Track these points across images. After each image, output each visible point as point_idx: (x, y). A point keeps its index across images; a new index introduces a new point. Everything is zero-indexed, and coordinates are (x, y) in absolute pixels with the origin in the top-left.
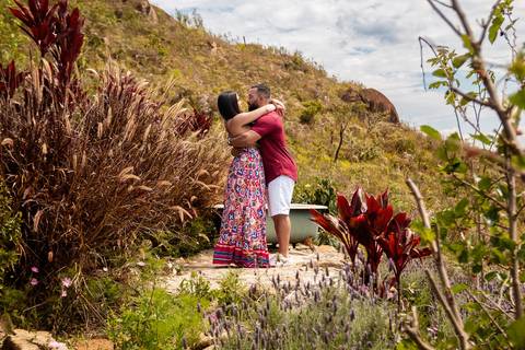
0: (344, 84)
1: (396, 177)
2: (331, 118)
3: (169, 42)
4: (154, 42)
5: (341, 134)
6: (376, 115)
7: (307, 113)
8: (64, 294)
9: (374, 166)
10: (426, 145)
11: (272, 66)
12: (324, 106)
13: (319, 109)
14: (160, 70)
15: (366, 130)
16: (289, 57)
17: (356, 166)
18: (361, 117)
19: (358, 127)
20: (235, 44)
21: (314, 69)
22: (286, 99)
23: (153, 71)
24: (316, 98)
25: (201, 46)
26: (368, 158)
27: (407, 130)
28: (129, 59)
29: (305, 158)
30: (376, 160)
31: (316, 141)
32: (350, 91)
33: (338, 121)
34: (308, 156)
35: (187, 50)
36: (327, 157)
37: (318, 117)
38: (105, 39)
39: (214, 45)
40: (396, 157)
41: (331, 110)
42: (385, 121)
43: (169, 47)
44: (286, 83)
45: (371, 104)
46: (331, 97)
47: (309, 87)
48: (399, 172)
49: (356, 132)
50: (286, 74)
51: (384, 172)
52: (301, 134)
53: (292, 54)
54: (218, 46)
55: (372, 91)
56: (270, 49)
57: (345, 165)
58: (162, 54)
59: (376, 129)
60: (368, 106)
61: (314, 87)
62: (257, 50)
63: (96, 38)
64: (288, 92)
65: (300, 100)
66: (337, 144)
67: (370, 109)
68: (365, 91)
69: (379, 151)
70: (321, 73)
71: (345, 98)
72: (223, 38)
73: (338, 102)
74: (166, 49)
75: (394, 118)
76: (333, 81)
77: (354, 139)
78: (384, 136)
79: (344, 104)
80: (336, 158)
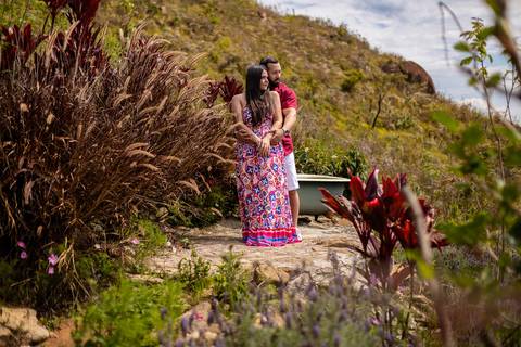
0: (385, 56)
1: (430, 146)
2: (371, 87)
3: (222, 12)
4: (208, 11)
5: (379, 103)
6: (414, 86)
7: (348, 82)
8: (51, 271)
9: (409, 135)
10: (459, 116)
11: (318, 36)
12: (365, 76)
13: (360, 79)
14: (212, 37)
15: (403, 101)
16: (336, 29)
17: (393, 134)
18: (400, 87)
19: (396, 96)
20: (284, 14)
21: (358, 41)
22: (329, 68)
23: (205, 38)
24: (357, 67)
25: (252, 16)
26: (404, 127)
27: (442, 101)
28: (183, 26)
29: (343, 125)
30: (411, 129)
31: (356, 109)
32: (390, 62)
33: (377, 91)
34: (347, 122)
35: (238, 20)
36: (364, 125)
37: (359, 86)
38: (163, 8)
39: (264, 15)
40: (431, 127)
41: (371, 80)
42: (422, 91)
43: (222, 16)
44: (330, 53)
45: (411, 76)
46: (372, 68)
47: (352, 57)
48: (433, 141)
49: (394, 102)
50: (331, 45)
51: (419, 141)
52: (342, 102)
53: (337, 26)
54: (268, 16)
55: (412, 64)
56: (317, 21)
57: (382, 133)
58: (214, 22)
59: (413, 100)
60: (407, 77)
61: (356, 58)
62: (304, 21)
63: (154, 7)
64: (331, 62)
65: (343, 69)
66: (375, 112)
67: (409, 80)
68: (405, 63)
69: (415, 121)
70: (365, 45)
71: (385, 69)
72: (273, 9)
73: (379, 72)
74: (218, 19)
75: (430, 89)
76: (375, 52)
77: (392, 107)
78: (421, 106)
79: (385, 74)
80: (374, 126)
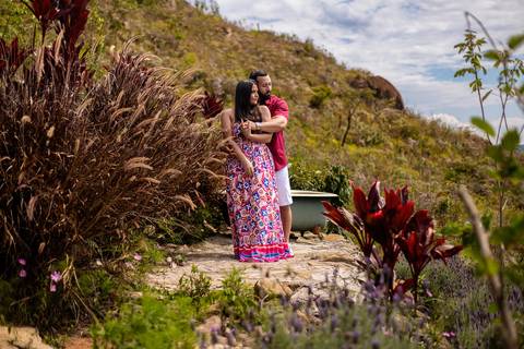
0: (353, 71)
1: (401, 162)
2: (340, 104)
3: (186, 27)
4: (171, 28)
5: (349, 119)
6: (383, 101)
7: (317, 98)
9: (379, 151)
10: (429, 132)
11: (284, 52)
12: (334, 92)
13: (328, 94)
14: (177, 53)
15: (373, 117)
16: (301, 44)
17: (364, 151)
18: (368, 103)
19: (365, 112)
20: (248, 30)
21: (324, 56)
22: (297, 84)
23: (170, 54)
24: (325, 83)
25: (217, 31)
26: (374, 143)
27: (411, 117)
28: (148, 42)
29: (314, 141)
30: (382, 145)
31: (325, 125)
32: (358, 77)
33: (347, 107)
34: (317, 139)
35: (203, 35)
36: (334, 141)
37: (327, 102)
38: (126, 23)
39: (229, 30)
40: (401, 143)
41: (340, 96)
42: (391, 107)
43: (186, 32)
44: (297, 68)
45: (378, 91)
46: (340, 83)
47: (319, 72)
48: (403, 158)
49: (363, 117)
50: (298, 60)
51: (389, 157)
52: (311, 118)
53: (303, 41)
54: (233, 31)
55: (380, 79)
56: (283, 36)
57: (352, 149)
58: (179, 38)
59: (382, 115)
60: (375, 92)
61: (323, 73)
62: (270, 36)
63: (118, 22)
64: (299, 77)
65: (310, 84)
66: (345, 128)
67: (378, 95)
68: (373, 78)
69: (384, 137)
70: (331, 60)
71: (353, 84)
72: (238, 25)
73: (347, 88)
74: (184, 34)
75: (399, 105)
76: (342, 68)
77: (362, 123)
78: (390, 122)
79: (353, 90)
80: (344, 141)
